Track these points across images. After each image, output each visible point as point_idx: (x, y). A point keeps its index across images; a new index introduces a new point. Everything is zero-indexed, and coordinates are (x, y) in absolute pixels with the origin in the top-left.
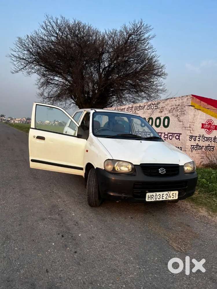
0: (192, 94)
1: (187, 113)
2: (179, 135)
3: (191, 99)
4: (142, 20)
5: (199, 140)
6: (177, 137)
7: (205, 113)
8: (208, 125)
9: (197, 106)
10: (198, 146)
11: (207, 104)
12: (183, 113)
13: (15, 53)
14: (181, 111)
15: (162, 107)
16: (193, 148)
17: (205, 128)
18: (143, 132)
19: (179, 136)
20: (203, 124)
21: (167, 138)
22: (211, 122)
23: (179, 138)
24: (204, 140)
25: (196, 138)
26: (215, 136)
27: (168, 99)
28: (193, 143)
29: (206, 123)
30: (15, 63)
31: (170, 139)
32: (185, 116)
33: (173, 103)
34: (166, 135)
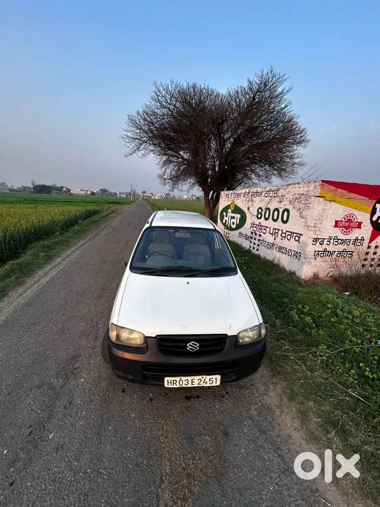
0: (322, 179)
1: (312, 206)
2: (299, 236)
3: (319, 187)
4: (271, 67)
5: (328, 243)
6: (297, 238)
7: (342, 205)
8: (345, 222)
9: (329, 196)
10: (326, 251)
11: (347, 192)
12: (307, 206)
13: (129, 134)
14: (305, 204)
15: (283, 196)
16: (317, 254)
17: (341, 227)
18: (259, 225)
19: (299, 238)
20: (337, 222)
21: (285, 237)
22: (353, 217)
23: (299, 240)
24: (337, 243)
25: (323, 241)
26: (357, 238)
27: (290, 184)
28: (318, 247)
29: (343, 220)
30: (128, 145)
31: (288, 239)
32: (310, 210)
33: (295, 190)
34: (284, 233)
